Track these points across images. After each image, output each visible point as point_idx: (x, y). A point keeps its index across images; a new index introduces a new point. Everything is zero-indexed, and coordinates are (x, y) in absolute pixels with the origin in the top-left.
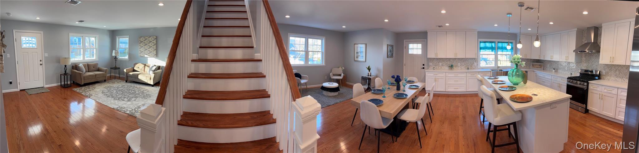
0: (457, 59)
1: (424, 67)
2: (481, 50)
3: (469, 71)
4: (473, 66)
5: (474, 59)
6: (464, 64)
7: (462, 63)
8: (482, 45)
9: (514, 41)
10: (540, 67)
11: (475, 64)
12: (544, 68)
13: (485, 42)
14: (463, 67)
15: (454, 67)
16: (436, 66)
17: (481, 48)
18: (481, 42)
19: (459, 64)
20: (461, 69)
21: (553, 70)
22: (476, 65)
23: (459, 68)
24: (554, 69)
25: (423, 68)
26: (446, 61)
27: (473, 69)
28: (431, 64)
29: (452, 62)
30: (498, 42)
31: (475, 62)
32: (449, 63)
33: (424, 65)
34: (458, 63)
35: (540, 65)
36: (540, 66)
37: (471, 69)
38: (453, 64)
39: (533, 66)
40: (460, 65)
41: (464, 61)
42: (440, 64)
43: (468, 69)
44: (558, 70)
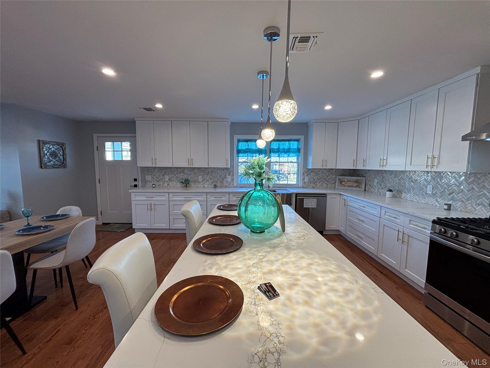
0: (196, 171)
1: (136, 183)
2: (240, 155)
3: (218, 190)
4: (225, 182)
5: (227, 169)
6: (209, 178)
7: (205, 176)
8: (243, 146)
9: (302, 137)
10: (356, 186)
11: (229, 178)
12: (367, 189)
13: (247, 141)
14: (207, 184)
15: (192, 184)
16: (158, 181)
17: (239, 152)
18: (239, 141)
19: (199, 178)
20: (204, 186)
22: (230, 180)
23: (201, 185)
25: (136, 186)
26: (177, 173)
27: (225, 187)
28: (148, 178)
29: (187, 174)
31: (229, 175)
32: (183, 176)
33: (135, 180)
35: (356, 182)
36: (356, 184)
37: (221, 187)
38: (189, 178)
39: (341, 182)
40: (201, 180)
41: (208, 173)
42: (167, 178)
43: (215, 186)
44: (405, 192)
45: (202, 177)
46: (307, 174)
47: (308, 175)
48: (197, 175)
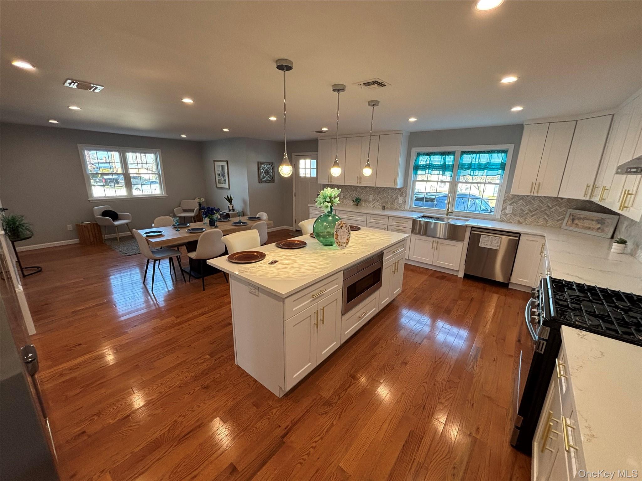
0: (368, 189)
5: (400, 189)
6: (379, 198)
10: (597, 229)
11: (401, 200)
12: (615, 236)
15: (363, 203)
17: (417, 168)
18: (419, 154)
20: (374, 207)
22: (401, 202)
26: (351, 191)
27: (393, 210)
29: (359, 192)
31: (401, 196)
32: (355, 194)
34: (369, 196)
38: (361, 197)
40: (372, 200)
42: (342, 195)
45: (373, 196)
46: (511, 202)
47: (513, 202)
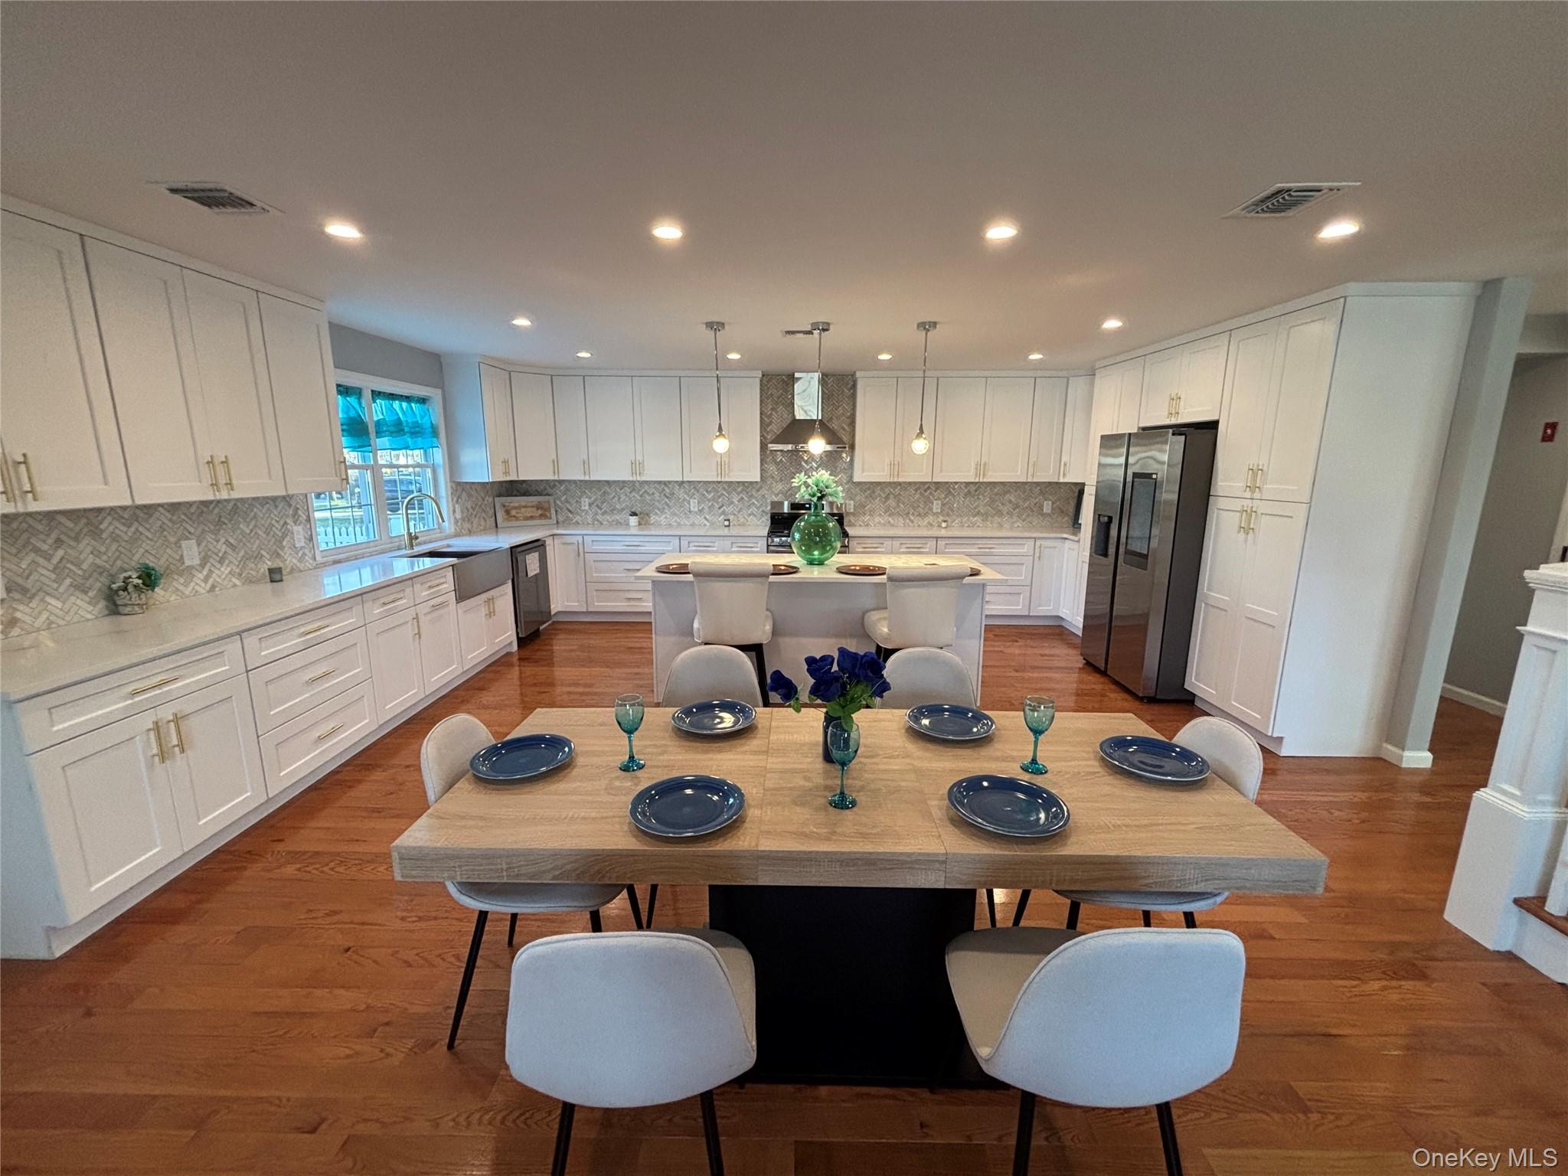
0: (163, 517)
6: (227, 543)
7: (210, 537)
9: (435, 394)
10: (541, 517)
11: (299, 532)
14: (225, 570)
19: (185, 552)
20: (213, 587)
21: (633, 520)
23: (199, 584)
24: (634, 514)
26: (58, 547)
30: (376, 394)
31: (295, 523)
32: (98, 557)
34: (178, 546)
35: (539, 507)
36: (540, 512)
38: (140, 563)
39: (508, 512)
40: (197, 561)
41: (220, 523)
44: (656, 514)
45: (198, 545)
46: (456, 498)
48: (172, 539)
